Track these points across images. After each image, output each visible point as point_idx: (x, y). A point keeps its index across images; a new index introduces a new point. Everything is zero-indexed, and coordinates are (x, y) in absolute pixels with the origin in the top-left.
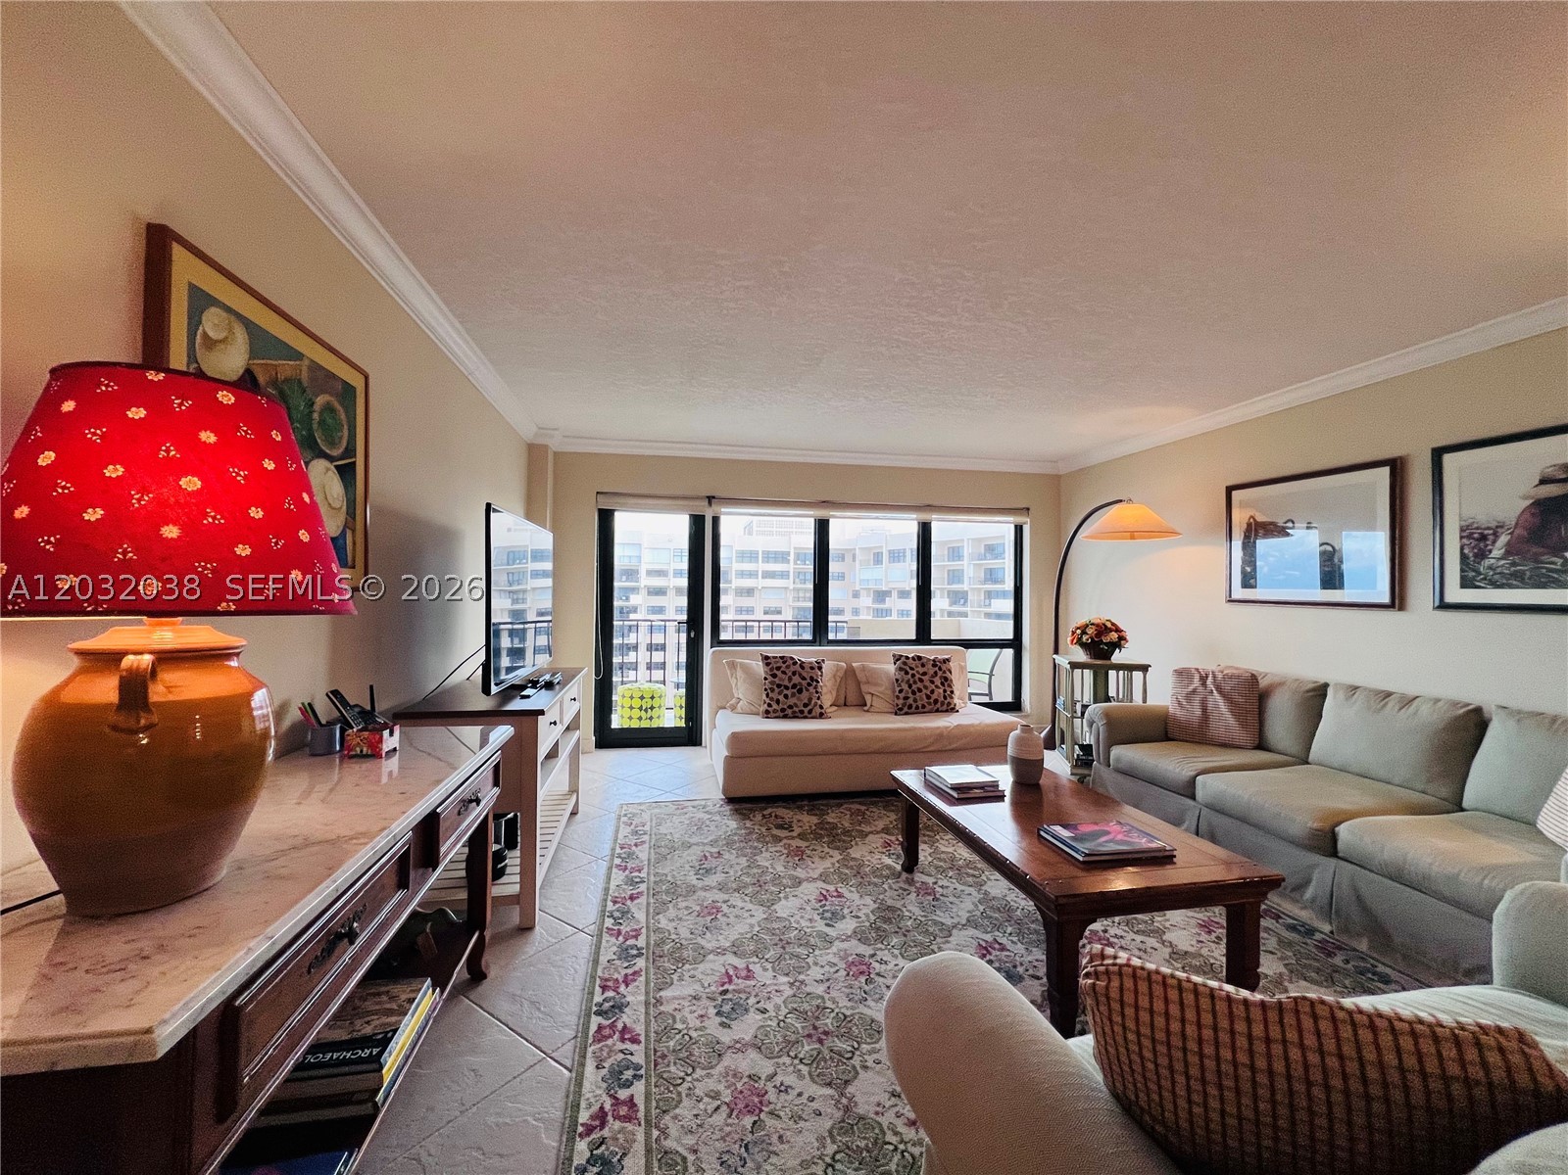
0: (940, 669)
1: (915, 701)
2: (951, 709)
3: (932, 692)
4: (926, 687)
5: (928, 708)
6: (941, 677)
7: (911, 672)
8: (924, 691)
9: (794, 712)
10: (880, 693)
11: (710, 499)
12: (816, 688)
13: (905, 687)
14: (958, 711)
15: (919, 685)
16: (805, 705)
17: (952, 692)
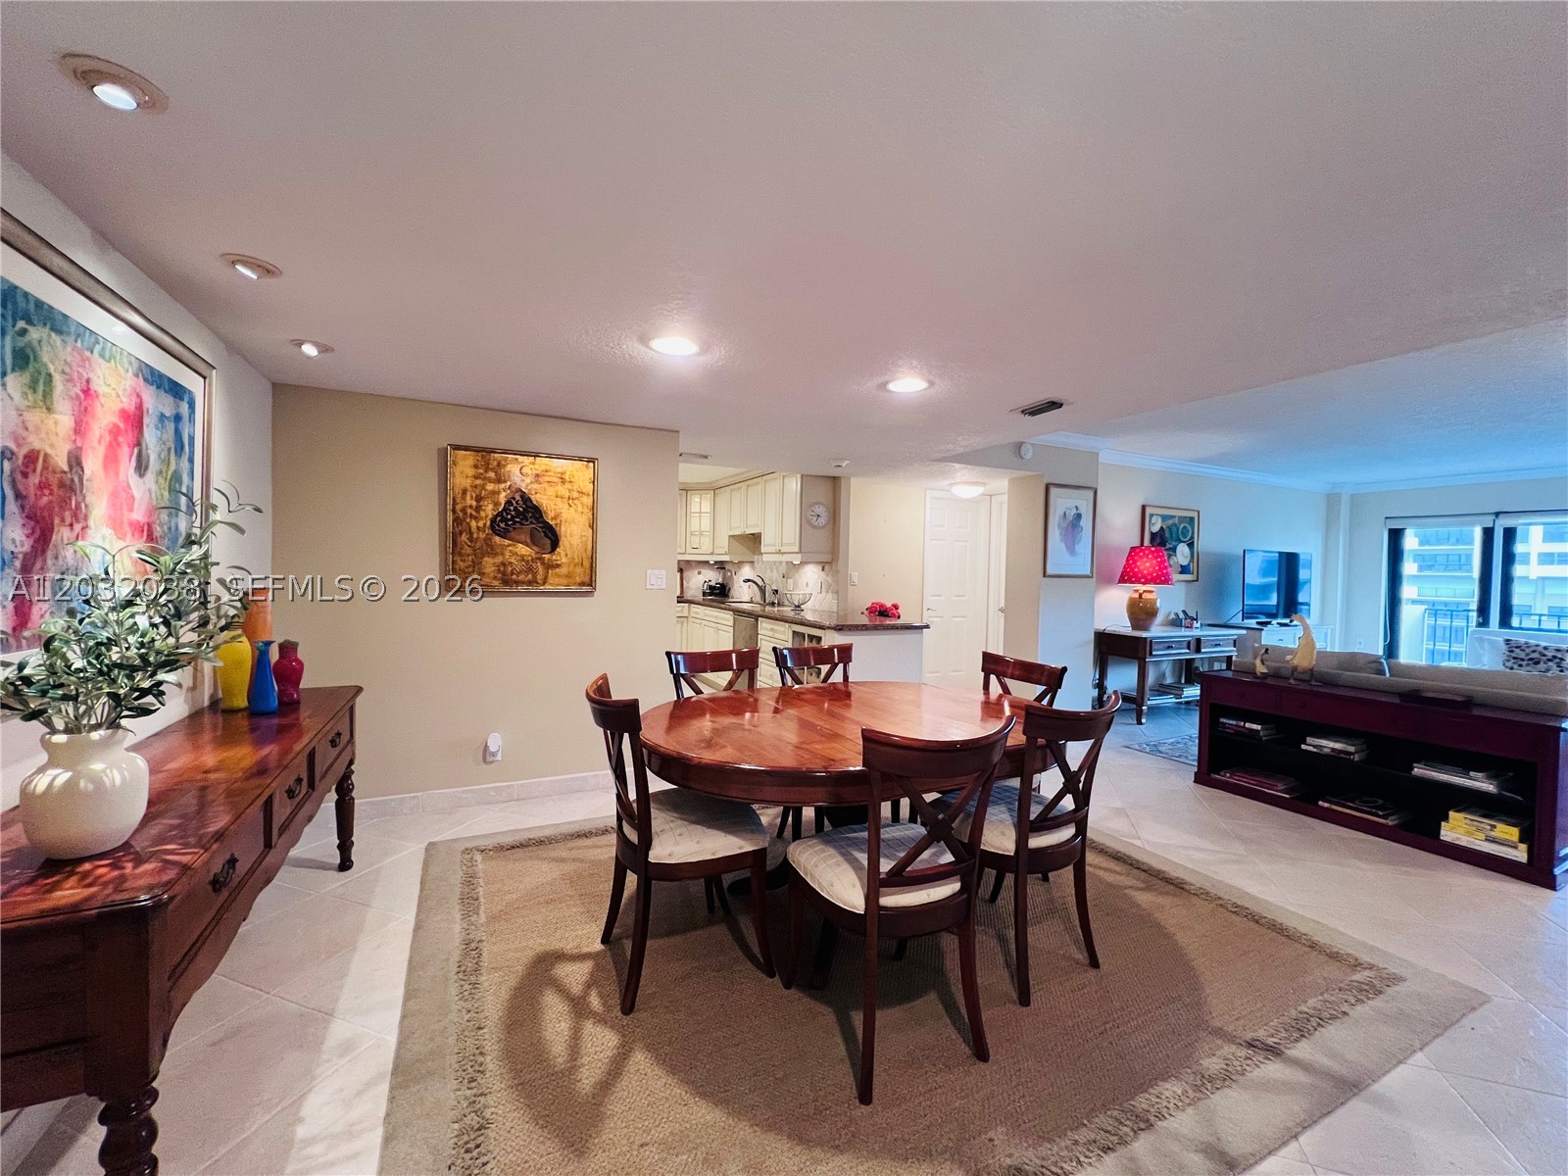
11: (1497, 514)
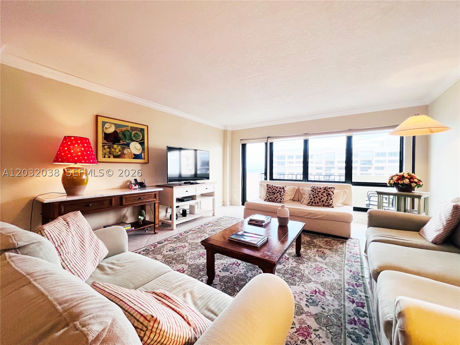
0: (327, 190)
1: (314, 200)
2: (329, 205)
3: (322, 198)
4: (319, 196)
5: (320, 204)
6: (326, 193)
7: (315, 191)
8: (318, 197)
9: (272, 200)
10: (306, 198)
11: (268, 138)
12: (280, 193)
13: (312, 196)
14: (333, 207)
15: (317, 195)
16: (275, 198)
17: (331, 199)
